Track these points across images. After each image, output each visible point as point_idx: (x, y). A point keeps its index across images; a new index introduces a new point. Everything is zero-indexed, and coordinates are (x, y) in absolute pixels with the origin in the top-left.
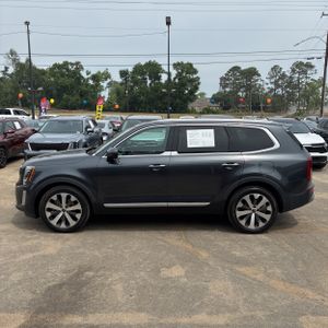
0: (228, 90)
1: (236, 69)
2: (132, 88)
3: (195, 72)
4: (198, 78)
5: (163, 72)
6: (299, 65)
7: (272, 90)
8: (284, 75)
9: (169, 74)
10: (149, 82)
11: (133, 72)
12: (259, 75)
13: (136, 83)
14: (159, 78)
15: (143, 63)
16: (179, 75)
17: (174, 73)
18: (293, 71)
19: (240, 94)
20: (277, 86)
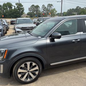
0: (31, 11)
1: (33, 5)
2: (3, 11)
3: (22, 6)
4: (23, 8)
5: (13, 6)
6: (49, 5)
7: (43, 11)
8: (45, 8)
9: (15, 7)
10: (8, 9)
12: (39, 7)
13: (5, 9)
14: (12, 8)
15: (6, 3)
16: (18, 7)
18: (48, 6)
19: (35, 13)
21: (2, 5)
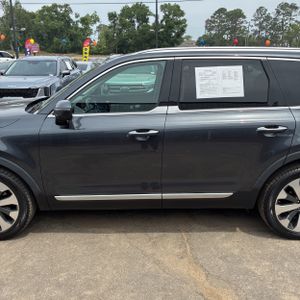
0: (213, 32)
1: (222, 11)
2: (120, 31)
3: (182, 14)
4: (185, 20)
5: (151, 14)
6: (284, 6)
7: (256, 32)
8: (268, 17)
9: (157, 16)
10: (137, 24)
11: (121, 15)
12: (244, 17)
13: (124, 25)
14: (147, 21)
15: (130, 6)
16: (166, 17)
17: (161, 15)
18: (278, 12)
19: (225, 37)
20: (262, 28)
21: (119, 12)
